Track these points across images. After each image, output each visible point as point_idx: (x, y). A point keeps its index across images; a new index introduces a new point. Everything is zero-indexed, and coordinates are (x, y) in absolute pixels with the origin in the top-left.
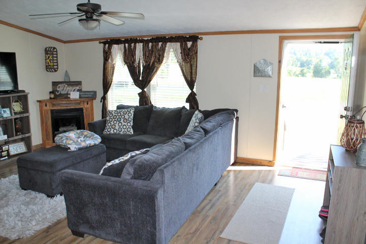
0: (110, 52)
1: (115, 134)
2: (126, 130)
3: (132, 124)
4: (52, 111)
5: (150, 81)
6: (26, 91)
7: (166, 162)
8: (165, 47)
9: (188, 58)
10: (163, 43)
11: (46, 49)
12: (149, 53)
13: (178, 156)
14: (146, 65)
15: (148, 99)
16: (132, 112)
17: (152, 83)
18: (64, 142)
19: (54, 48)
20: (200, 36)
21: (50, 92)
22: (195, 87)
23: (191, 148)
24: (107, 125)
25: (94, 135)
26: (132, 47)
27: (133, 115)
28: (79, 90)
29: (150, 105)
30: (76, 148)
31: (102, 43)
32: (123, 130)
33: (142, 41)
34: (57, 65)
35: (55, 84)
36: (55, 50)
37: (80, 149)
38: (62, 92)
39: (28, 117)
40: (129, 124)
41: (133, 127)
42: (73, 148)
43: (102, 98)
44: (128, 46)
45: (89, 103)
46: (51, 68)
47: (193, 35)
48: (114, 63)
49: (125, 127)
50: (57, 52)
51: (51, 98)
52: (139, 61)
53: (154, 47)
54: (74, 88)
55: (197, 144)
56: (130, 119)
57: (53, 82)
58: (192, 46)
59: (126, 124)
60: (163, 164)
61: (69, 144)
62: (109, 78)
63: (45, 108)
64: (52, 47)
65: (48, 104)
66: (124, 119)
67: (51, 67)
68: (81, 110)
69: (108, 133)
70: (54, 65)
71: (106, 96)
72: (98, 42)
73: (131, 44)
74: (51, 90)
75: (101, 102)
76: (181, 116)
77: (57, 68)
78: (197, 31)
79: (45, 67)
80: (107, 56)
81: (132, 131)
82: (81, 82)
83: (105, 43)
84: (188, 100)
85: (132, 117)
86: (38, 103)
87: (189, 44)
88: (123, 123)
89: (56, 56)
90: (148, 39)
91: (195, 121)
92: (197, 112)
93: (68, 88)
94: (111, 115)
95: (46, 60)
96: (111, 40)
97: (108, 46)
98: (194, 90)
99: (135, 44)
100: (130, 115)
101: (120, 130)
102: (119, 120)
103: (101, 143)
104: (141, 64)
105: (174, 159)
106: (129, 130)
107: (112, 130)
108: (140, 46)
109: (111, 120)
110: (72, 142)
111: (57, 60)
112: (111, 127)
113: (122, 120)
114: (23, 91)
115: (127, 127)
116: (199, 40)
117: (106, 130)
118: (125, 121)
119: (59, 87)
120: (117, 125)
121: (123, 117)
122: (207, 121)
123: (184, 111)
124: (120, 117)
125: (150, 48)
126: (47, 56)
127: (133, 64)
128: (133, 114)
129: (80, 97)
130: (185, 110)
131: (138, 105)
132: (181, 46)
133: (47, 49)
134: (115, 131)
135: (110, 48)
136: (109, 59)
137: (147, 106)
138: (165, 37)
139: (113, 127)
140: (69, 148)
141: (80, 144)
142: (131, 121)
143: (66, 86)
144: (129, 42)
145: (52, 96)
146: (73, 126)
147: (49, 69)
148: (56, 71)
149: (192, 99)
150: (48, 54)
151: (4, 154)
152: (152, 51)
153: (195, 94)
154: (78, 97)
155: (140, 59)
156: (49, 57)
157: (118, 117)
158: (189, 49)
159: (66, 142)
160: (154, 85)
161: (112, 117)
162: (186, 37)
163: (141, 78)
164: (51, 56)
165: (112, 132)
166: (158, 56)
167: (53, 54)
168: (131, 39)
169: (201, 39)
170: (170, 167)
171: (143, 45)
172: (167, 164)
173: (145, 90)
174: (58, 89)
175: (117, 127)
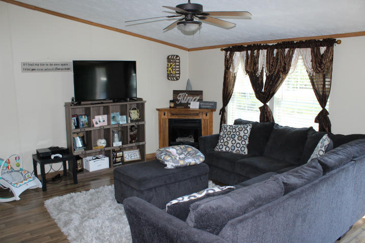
0: (232, 60)
1: (227, 152)
2: (239, 149)
3: (247, 143)
4: (170, 120)
5: (274, 93)
6: (144, 100)
7: (245, 213)
8: (293, 53)
9: (320, 67)
10: (290, 49)
11: (168, 57)
12: (273, 61)
13: (270, 204)
14: (269, 75)
15: (270, 115)
16: (248, 129)
17: (276, 95)
18: (163, 157)
19: (177, 56)
20: (337, 39)
21: (171, 101)
22: (328, 103)
23: (294, 192)
24: (219, 141)
25: (198, 153)
26: (255, 54)
27: (249, 133)
28: (200, 100)
29: (272, 121)
30: (173, 166)
31: (224, 50)
32: (236, 149)
33: (266, 47)
34: (179, 74)
35: (176, 93)
36: (178, 58)
37: (177, 168)
38: (183, 102)
39: (143, 126)
40: (244, 143)
41: (248, 146)
42: (170, 165)
43: (221, 110)
44: (251, 54)
45: (208, 114)
46: (173, 77)
47: (328, 37)
48: (235, 72)
49: (238, 145)
50: (179, 60)
51: (170, 107)
52: (262, 71)
53: (279, 54)
54: (195, 98)
55: (307, 186)
56: (245, 137)
57: (174, 91)
58: (326, 52)
59: (240, 142)
60: (237, 216)
61: (167, 161)
62: (230, 88)
63: (163, 116)
64: (174, 56)
65: (166, 113)
66: (239, 136)
67: (172, 75)
68: (200, 121)
69: (220, 150)
70: (176, 74)
71: (226, 108)
72: (220, 49)
73: (254, 50)
74: (172, 99)
75: (220, 114)
76: (306, 139)
77: (179, 77)
78: (333, 33)
79: (166, 75)
80: (228, 63)
81: (246, 151)
82: (202, 91)
83: (226, 50)
84: (318, 120)
85: (248, 135)
86: (158, 111)
87: (323, 50)
88: (237, 141)
89: (178, 64)
90: (273, 45)
91: (320, 149)
92: (325, 137)
93: (188, 98)
94: (225, 130)
95: (168, 68)
96: (233, 47)
97: (230, 53)
98: (327, 107)
99: (258, 51)
100: (246, 132)
101: (233, 148)
102: (233, 136)
103: (204, 162)
104: (265, 74)
105: (260, 209)
106: (243, 149)
107: (224, 147)
108: (263, 53)
109: (224, 136)
110: (169, 158)
111: (179, 68)
112: (223, 144)
113: (237, 137)
114: (141, 99)
115: (242, 146)
116: (336, 44)
117: (218, 147)
118: (240, 138)
119: (180, 96)
120: (230, 142)
121: (238, 133)
122: (334, 152)
123: (310, 133)
124: (235, 133)
125: (275, 56)
126: (169, 64)
127: (255, 74)
128: (249, 131)
129: (200, 108)
130: (312, 132)
131: (258, 121)
132: (312, 52)
133: (170, 57)
134: (227, 149)
135: (231, 56)
136: (229, 68)
137: (268, 123)
138: (292, 42)
139: (226, 144)
140: (166, 165)
141: (178, 162)
142: (246, 139)
143: (187, 95)
144: (251, 49)
145: (172, 105)
146: (191, 137)
147: (171, 77)
148: (177, 79)
149: (323, 118)
150: (170, 62)
151: (118, 159)
152: (277, 59)
153: (327, 113)
154: (198, 107)
155: (263, 68)
156: (171, 65)
157: (232, 133)
158: (322, 56)
159: (164, 157)
160: (278, 99)
161: (226, 133)
162: (319, 41)
163: (263, 90)
164: (173, 65)
165: (224, 149)
166: (283, 64)
167: (175, 62)
168: (254, 45)
169: (339, 42)
170: (251, 220)
171: (267, 52)
172: (246, 215)
173: (268, 104)
174: (179, 99)
175: (230, 145)
